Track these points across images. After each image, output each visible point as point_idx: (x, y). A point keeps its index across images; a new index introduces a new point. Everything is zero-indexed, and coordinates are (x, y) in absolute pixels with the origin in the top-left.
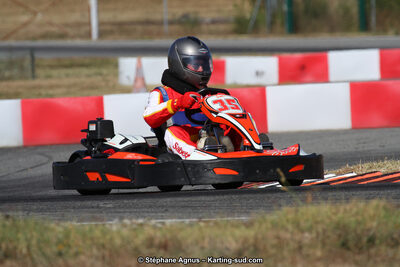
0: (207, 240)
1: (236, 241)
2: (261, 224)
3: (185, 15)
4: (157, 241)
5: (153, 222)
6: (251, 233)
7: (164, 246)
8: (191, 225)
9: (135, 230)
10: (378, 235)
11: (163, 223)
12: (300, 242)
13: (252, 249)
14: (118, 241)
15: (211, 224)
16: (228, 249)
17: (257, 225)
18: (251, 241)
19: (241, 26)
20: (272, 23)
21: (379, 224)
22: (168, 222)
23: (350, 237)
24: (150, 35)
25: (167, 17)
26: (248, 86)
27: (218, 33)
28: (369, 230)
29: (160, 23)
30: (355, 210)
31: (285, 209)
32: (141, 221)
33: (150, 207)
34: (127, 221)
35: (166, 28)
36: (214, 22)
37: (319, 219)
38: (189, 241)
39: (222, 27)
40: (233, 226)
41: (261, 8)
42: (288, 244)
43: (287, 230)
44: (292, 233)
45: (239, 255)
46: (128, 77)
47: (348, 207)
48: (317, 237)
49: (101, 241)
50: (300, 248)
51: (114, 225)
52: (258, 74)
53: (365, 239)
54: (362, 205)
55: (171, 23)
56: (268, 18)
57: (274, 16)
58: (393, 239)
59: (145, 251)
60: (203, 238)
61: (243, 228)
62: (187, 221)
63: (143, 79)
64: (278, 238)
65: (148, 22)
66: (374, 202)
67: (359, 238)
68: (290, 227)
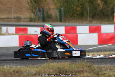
0: (28, 71)
1: (35, 71)
2: (40, 67)
3: (17, 17)
4: (15, 71)
5: (14, 66)
6: (38, 69)
7: (18, 72)
8: (23, 67)
9: (10, 68)
10: (68, 70)
11: (17, 67)
12: (49, 72)
13: (38, 73)
14: (6, 71)
15: (28, 67)
16: (32, 73)
17: (39, 67)
18: (38, 71)
19: (31, 20)
20: (39, 19)
21: (68, 68)
22: (18, 66)
23: (61, 71)
24: (9, 21)
25: (13, 17)
26: (33, 35)
27: (25, 21)
28: (66, 69)
29: (11, 19)
30: (62, 64)
31: (46, 64)
32: (11, 66)
33: (12, 63)
34: (8, 66)
35: (13, 20)
36: (24, 19)
37: (54, 66)
38: (23, 71)
39: (26, 20)
40: (34, 67)
41: (36, 16)
42: (47, 72)
43: (46, 69)
44: (48, 69)
45: (35, 74)
46: (4, 32)
47: (61, 64)
48: (54, 71)
49: (3, 70)
50: (50, 73)
51: (5, 67)
52: (36, 31)
53: (65, 71)
54: (64, 63)
55: (14, 18)
56: (37, 18)
57: (39, 18)
58: (71, 71)
59: (13, 73)
60: (27, 70)
61: (36, 68)
62: (23, 66)
63: (8, 32)
64: (44, 70)
65: (8, 18)
66: (67, 63)
67: (63, 71)
68: (47, 68)
